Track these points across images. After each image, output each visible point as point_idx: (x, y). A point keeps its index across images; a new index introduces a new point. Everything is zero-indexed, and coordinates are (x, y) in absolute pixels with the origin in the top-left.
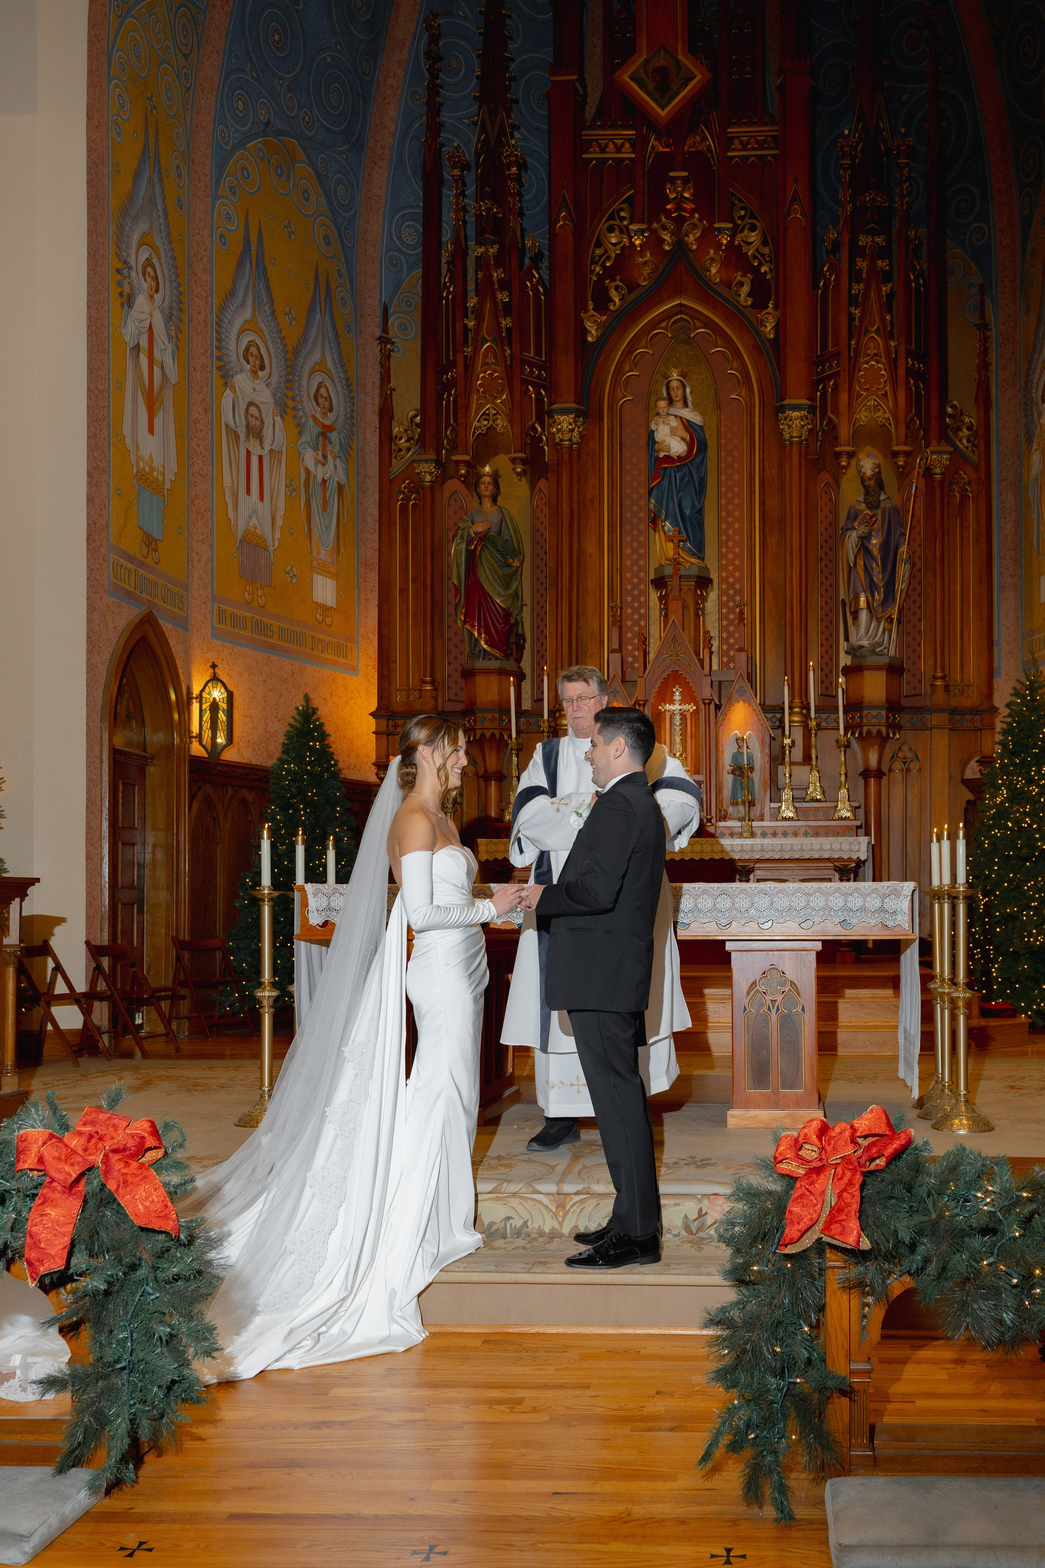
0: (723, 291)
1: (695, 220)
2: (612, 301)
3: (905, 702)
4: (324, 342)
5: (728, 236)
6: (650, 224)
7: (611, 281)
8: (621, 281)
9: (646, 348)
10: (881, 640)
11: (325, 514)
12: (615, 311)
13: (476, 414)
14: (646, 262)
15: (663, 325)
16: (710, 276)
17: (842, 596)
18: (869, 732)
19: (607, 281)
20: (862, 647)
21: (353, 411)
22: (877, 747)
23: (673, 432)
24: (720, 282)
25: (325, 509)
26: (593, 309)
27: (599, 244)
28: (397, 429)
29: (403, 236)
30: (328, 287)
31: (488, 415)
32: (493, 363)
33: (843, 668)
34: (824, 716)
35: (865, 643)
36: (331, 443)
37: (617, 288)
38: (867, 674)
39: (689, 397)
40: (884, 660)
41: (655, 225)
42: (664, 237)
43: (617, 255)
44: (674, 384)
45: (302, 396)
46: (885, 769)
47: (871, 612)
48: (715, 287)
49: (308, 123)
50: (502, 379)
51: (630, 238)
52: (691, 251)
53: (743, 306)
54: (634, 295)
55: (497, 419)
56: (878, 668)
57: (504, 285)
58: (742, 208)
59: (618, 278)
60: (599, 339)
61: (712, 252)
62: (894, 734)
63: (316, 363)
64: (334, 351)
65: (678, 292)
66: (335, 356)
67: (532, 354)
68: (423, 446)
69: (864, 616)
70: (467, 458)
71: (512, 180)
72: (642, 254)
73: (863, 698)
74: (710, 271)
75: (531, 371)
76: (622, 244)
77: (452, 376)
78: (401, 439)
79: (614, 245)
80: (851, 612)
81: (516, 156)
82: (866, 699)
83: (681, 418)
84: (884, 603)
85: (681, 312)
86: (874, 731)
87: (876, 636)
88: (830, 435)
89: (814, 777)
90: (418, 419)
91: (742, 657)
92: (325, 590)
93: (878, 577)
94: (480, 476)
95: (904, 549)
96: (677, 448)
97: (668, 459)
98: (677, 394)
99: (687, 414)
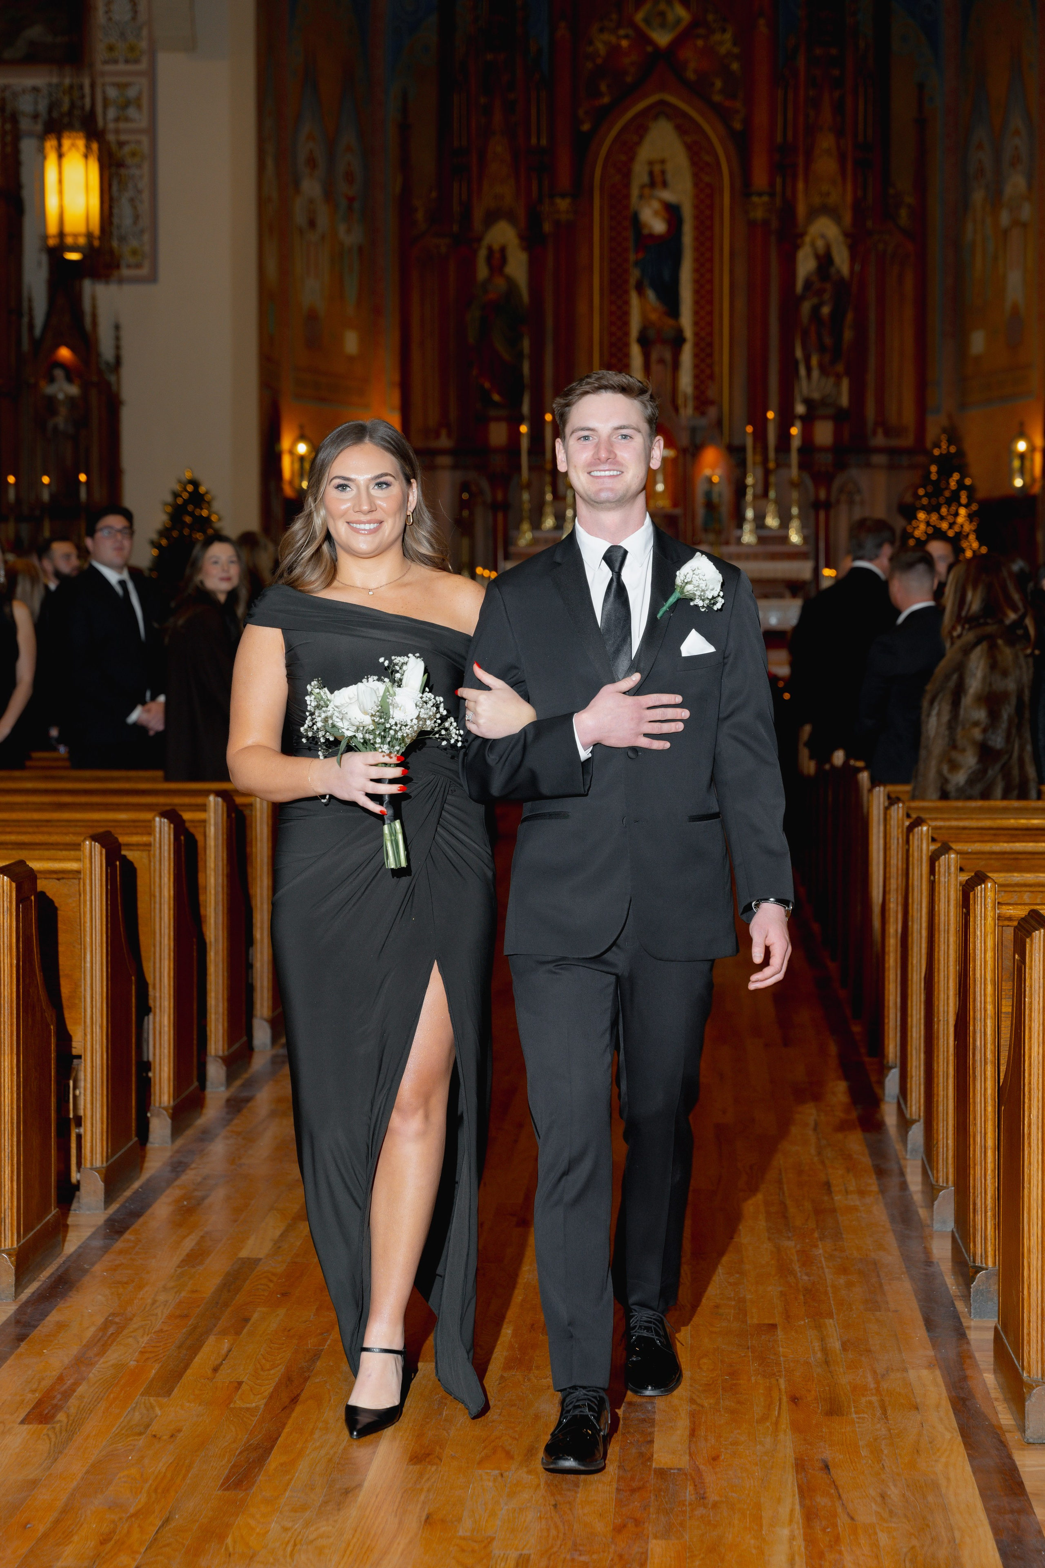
2: (603, 96)
7: (602, 79)
8: (610, 78)
10: (830, 392)
11: (351, 276)
12: (606, 105)
15: (647, 116)
16: (687, 75)
18: (819, 471)
19: (599, 79)
22: (826, 483)
23: (656, 213)
24: (697, 80)
25: (351, 272)
26: (587, 104)
27: (591, 44)
32: (502, 153)
33: (798, 416)
34: (780, 459)
35: (816, 396)
36: (354, 212)
38: (819, 422)
43: (606, 53)
44: (656, 172)
45: (338, 179)
46: (833, 501)
47: (822, 369)
48: (692, 84)
50: (509, 167)
53: (715, 103)
54: (621, 89)
60: (592, 128)
62: (840, 472)
63: (346, 146)
65: (661, 88)
69: (816, 373)
73: (815, 443)
75: (533, 159)
80: (805, 367)
82: (818, 444)
83: (662, 200)
84: (833, 361)
86: (824, 470)
87: (825, 390)
88: (788, 211)
89: (771, 508)
90: (434, 194)
91: (713, 409)
92: (351, 342)
93: (828, 340)
94: (490, 249)
95: (850, 316)
96: (658, 226)
97: (652, 236)
98: (658, 179)
99: (668, 196)
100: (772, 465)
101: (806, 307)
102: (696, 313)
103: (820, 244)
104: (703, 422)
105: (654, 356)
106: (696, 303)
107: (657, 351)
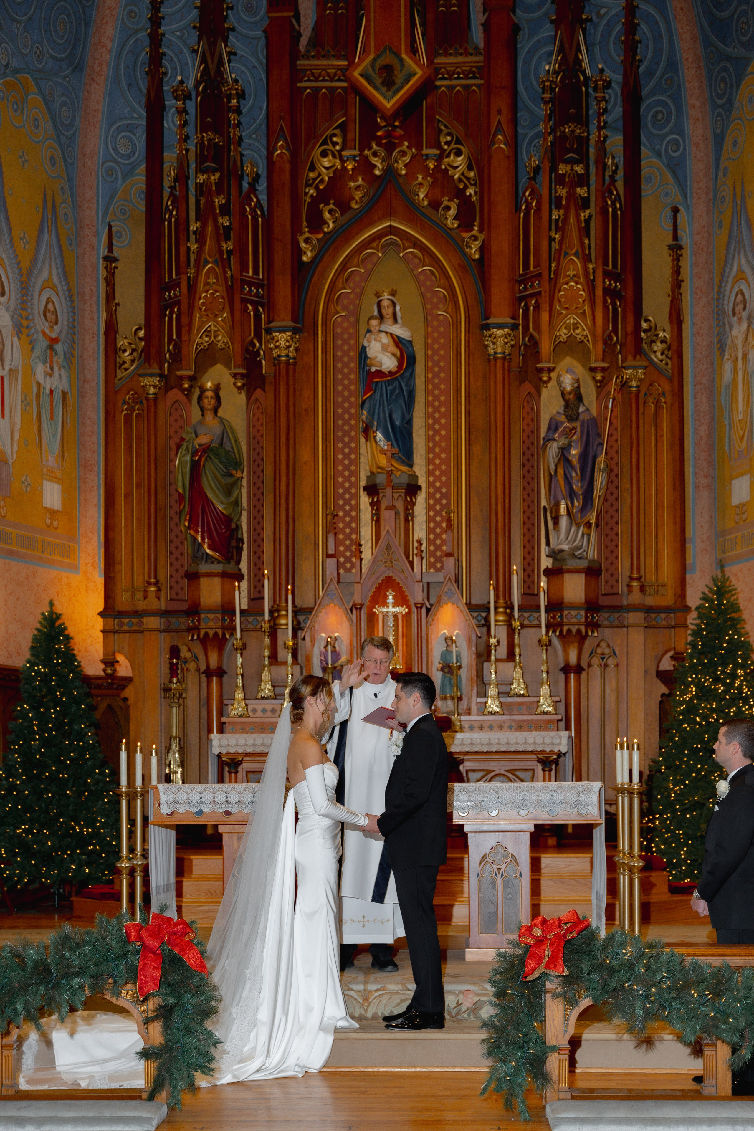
0: (430, 212)
1: (404, 148)
2: (326, 223)
3: (603, 601)
4: (51, 259)
5: (436, 161)
6: (361, 150)
7: (325, 205)
8: (334, 204)
9: (358, 267)
10: (580, 544)
11: (52, 423)
12: (329, 233)
13: (199, 330)
14: (359, 186)
15: (374, 245)
16: (418, 200)
17: (544, 503)
18: (569, 631)
19: (321, 206)
20: (562, 551)
21: (74, 320)
22: (576, 644)
23: (384, 348)
24: (429, 205)
25: (52, 418)
26: (308, 232)
27: (313, 168)
28: (122, 343)
29: (118, 147)
30: (54, 206)
31: (210, 331)
32: (214, 283)
33: (544, 571)
34: (526, 615)
35: (565, 547)
36: (56, 354)
37: (330, 212)
38: (567, 576)
39: (399, 313)
40: (583, 564)
41: (366, 152)
42: (374, 163)
43: (329, 178)
44: (385, 303)
45: (34, 314)
46: (584, 664)
47: (570, 517)
48: (423, 210)
49: (39, 56)
50: (223, 298)
51: (343, 162)
52: (400, 175)
53: (450, 229)
54: (347, 216)
55: (218, 335)
56: (578, 571)
57: (225, 210)
58: (449, 134)
59: (332, 201)
60: (314, 258)
61: (420, 177)
62: (593, 632)
63: (45, 280)
64: (59, 266)
65: (390, 214)
66: (60, 270)
67: (251, 274)
68: (148, 360)
69: (564, 522)
70: (191, 373)
71: (234, 112)
72: (354, 179)
73: (563, 599)
74: (418, 195)
75: (250, 291)
76: (334, 168)
77: (174, 294)
78: (125, 351)
79: (327, 168)
80: (552, 518)
81: (237, 89)
82: (566, 600)
83: (391, 334)
84: (583, 509)
85: (391, 233)
86: (574, 630)
87: (575, 541)
88: (532, 349)
89: (517, 674)
90: (141, 333)
91: (450, 562)
92: (52, 495)
93: (577, 486)
95: (602, 459)
96: (388, 363)
97: (379, 373)
98: (387, 312)
99: (397, 330)
100: (516, 624)
101: (553, 450)
102: (429, 459)
103: (568, 381)
104: (439, 577)
105: (383, 506)
106: (429, 450)
107: (387, 497)
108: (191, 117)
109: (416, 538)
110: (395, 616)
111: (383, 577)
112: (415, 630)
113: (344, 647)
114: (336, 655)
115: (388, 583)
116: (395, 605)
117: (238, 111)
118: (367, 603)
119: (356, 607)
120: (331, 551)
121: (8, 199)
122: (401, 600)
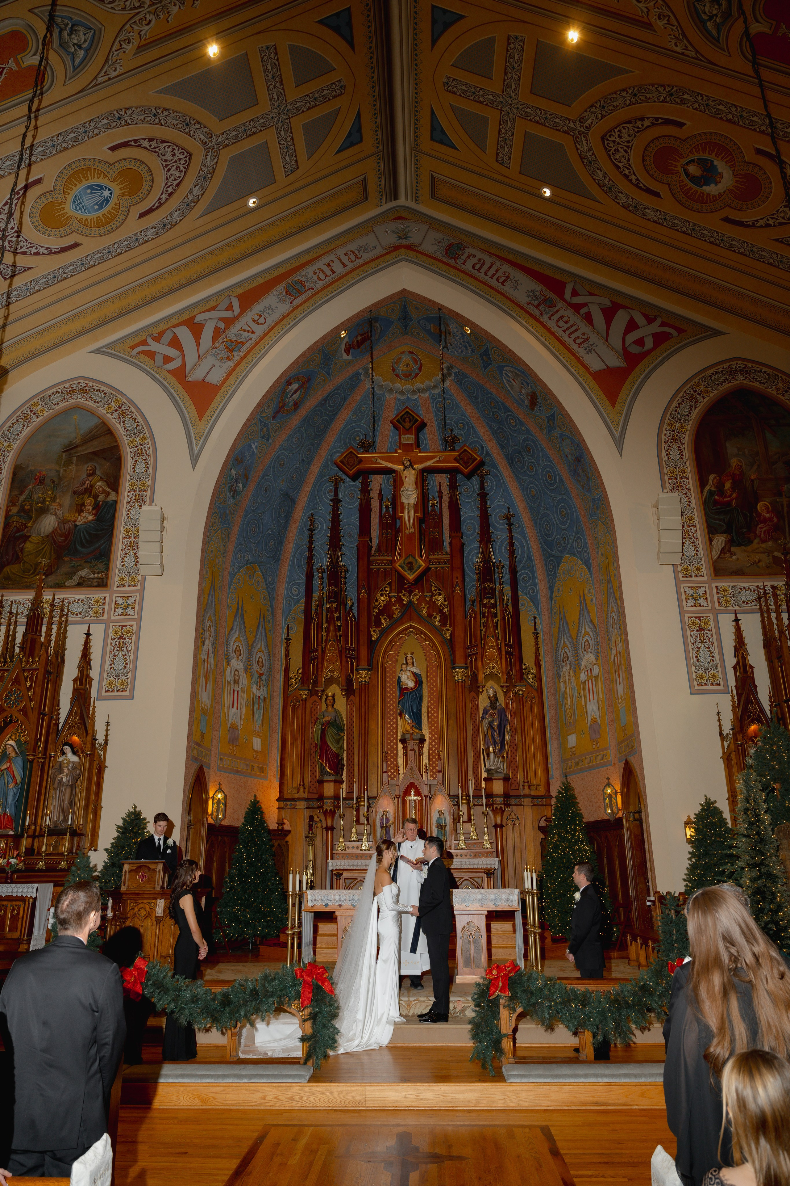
0: (429, 620)
1: (416, 593)
2: (383, 624)
3: (511, 794)
5: (430, 598)
6: (398, 593)
8: (386, 616)
9: (397, 642)
10: (500, 766)
11: (259, 711)
12: (384, 628)
13: (326, 670)
14: (397, 609)
15: (404, 633)
16: (423, 614)
17: (482, 747)
18: (496, 808)
19: (381, 616)
20: (491, 769)
22: (500, 814)
23: (409, 678)
24: (428, 616)
25: (259, 709)
26: (375, 627)
27: (377, 601)
28: (291, 675)
29: (293, 591)
31: (331, 670)
32: (333, 650)
34: (476, 800)
35: (493, 768)
36: (262, 680)
37: (385, 619)
38: (494, 781)
39: (415, 662)
41: (400, 594)
42: (404, 599)
43: (384, 605)
44: (409, 658)
46: (504, 824)
47: (495, 754)
48: (425, 618)
49: (262, 558)
50: (337, 656)
51: (390, 598)
52: (415, 604)
53: (437, 626)
54: (391, 621)
57: (339, 619)
58: (435, 587)
59: (385, 614)
60: (378, 639)
61: (424, 604)
62: (507, 808)
65: (410, 620)
67: (349, 645)
68: (302, 683)
69: (492, 756)
70: (321, 689)
71: (343, 578)
72: (395, 605)
74: (423, 612)
75: (349, 653)
76: (387, 601)
77: (316, 654)
78: (293, 679)
79: (383, 601)
80: (486, 754)
81: (345, 569)
82: (494, 793)
83: (412, 671)
84: (501, 750)
85: (411, 628)
86: (498, 807)
87: (497, 765)
88: (474, 678)
89: (473, 829)
90: (300, 671)
91: (440, 775)
92: (257, 744)
93: (497, 739)
94: (327, 696)
95: (508, 726)
96: (410, 684)
97: (406, 688)
98: (410, 662)
99: (414, 670)
100: (471, 804)
101: (486, 723)
102: (429, 728)
103: (491, 691)
104: (435, 782)
105: (409, 749)
106: (429, 723)
107: (411, 745)
108: (325, 581)
109: (424, 764)
110: (415, 801)
111: (409, 783)
112: (424, 808)
113: (391, 816)
114: (387, 820)
115: (412, 785)
116: (415, 796)
117: (345, 578)
118: (402, 795)
119: (397, 797)
120: (385, 770)
121: (245, 615)
122: (418, 793)
